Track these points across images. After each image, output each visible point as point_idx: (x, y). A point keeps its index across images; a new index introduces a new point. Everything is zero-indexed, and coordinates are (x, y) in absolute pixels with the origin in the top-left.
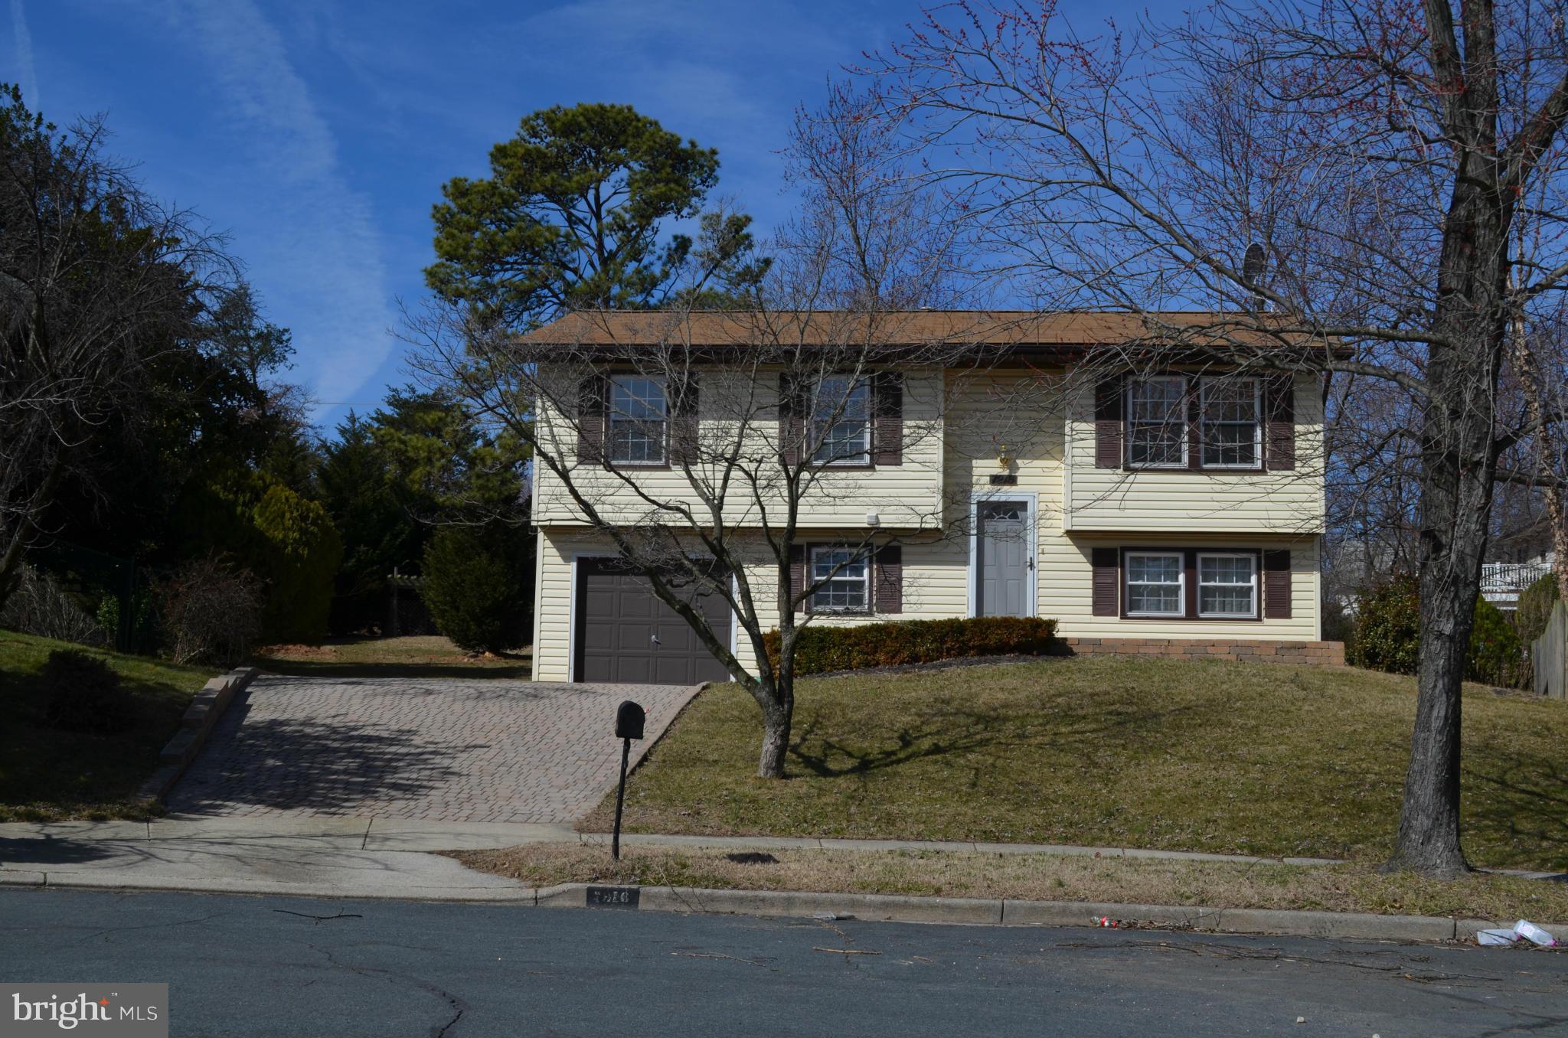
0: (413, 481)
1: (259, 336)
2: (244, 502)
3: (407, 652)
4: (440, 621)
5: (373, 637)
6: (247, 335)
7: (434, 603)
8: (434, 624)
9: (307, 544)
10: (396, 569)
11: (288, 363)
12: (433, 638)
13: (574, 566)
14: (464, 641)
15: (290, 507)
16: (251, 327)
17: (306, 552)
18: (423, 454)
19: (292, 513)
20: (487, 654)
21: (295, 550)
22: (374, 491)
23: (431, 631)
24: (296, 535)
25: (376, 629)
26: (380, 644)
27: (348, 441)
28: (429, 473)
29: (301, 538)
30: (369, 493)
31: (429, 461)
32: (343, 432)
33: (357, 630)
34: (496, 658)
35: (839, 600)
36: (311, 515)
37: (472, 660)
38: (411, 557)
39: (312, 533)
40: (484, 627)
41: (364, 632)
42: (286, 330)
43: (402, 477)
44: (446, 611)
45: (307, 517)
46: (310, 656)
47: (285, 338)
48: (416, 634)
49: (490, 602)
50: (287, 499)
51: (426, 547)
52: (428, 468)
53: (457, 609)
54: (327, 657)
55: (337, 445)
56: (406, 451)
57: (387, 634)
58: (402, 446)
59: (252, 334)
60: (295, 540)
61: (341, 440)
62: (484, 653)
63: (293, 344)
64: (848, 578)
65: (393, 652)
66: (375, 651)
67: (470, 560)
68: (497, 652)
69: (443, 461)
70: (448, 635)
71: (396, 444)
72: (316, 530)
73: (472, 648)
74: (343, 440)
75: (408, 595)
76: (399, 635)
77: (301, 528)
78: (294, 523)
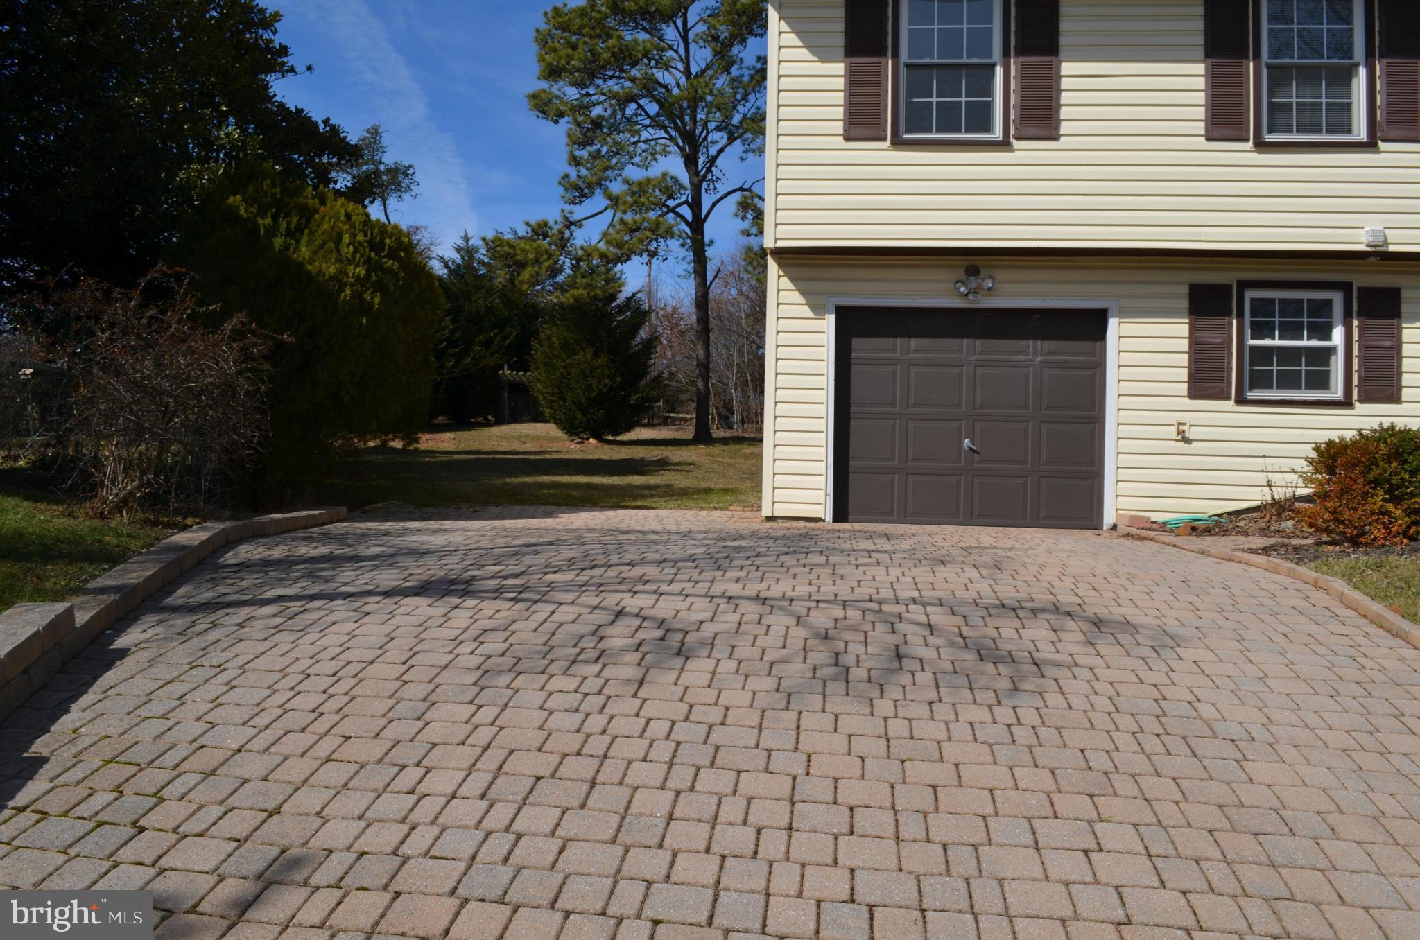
0: (522, 283)
1: (389, 171)
2: (288, 230)
3: (518, 438)
4: (548, 411)
5: (488, 424)
6: (377, 168)
7: (542, 394)
8: (541, 414)
9: (379, 287)
10: (506, 366)
11: (413, 193)
12: (539, 425)
13: (831, 319)
14: (571, 429)
15: (353, 226)
16: (381, 162)
17: (377, 300)
18: (531, 256)
19: (354, 236)
20: (591, 440)
21: (357, 295)
22: (486, 300)
23: (537, 418)
24: (361, 271)
25: (490, 417)
26: (494, 431)
27: (462, 257)
28: (537, 273)
29: (368, 277)
30: (481, 302)
31: (537, 262)
32: (458, 250)
33: (475, 418)
34: (600, 444)
35: (1289, 381)
36: (387, 241)
37: (579, 446)
38: (520, 356)
39: (390, 270)
40: (589, 416)
41: (480, 419)
42: (410, 167)
43: (512, 281)
44: (554, 401)
45: (382, 243)
46: (431, 444)
47: (410, 172)
48: (524, 422)
49: (595, 393)
50: (348, 216)
51: (535, 343)
52: (536, 269)
53: (565, 400)
54: (446, 445)
55: (453, 261)
56: (515, 255)
57: (499, 422)
58: (511, 250)
59: (382, 168)
60: (358, 278)
61: (456, 257)
62: (588, 439)
63: (417, 177)
64: (1305, 343)
65: (506, 438)
66: (490, 438)
67: (575, 354)
68: (599, 438)
69: (551, 262)
70: (555, 423)
71: (506, 248)
72: (396, 266)
73: (577, 435)
74: (458, 256)
75: (519, 389)
76: (510, 422)
77: (369, 260)
78: (356, 250)
